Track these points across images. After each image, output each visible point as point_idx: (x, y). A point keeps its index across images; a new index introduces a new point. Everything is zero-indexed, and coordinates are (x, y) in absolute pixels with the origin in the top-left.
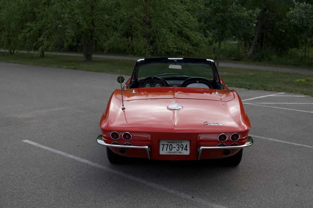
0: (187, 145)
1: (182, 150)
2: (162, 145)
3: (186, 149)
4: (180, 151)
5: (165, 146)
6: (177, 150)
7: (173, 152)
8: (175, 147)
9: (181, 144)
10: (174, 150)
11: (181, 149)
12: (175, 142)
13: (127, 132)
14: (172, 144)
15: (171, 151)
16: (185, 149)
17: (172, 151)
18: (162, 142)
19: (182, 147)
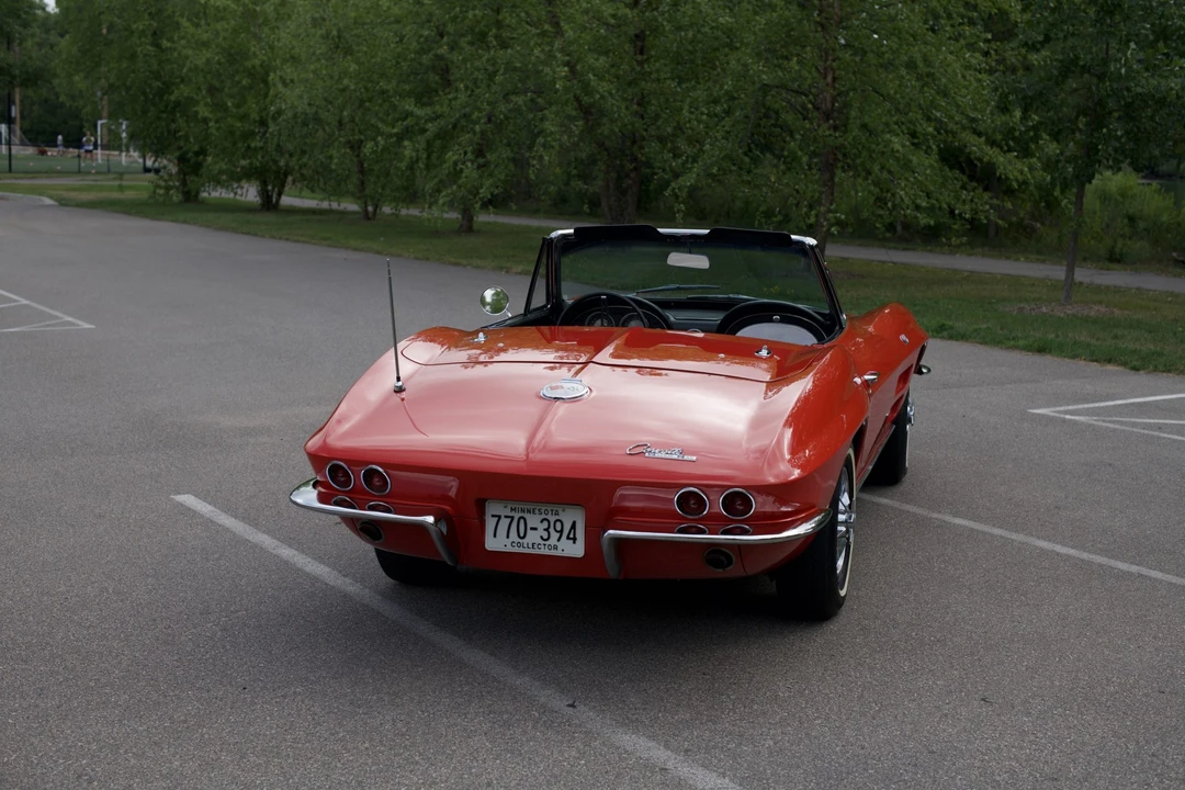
0: (574, 523)
1: (559, 540)
2: (493, 516)
3: (571, 536)
4: (553, 541)
5: (504, 523)
6: (542, 537)
7: (530, 546)
8: (535, 529)
9: (557, 517)
10: (533, 537)
11: (555, 535)
12: (537, 511)
13: (374, 467)
14: (526, 515)
15: (521, 541)
16: (568, 538)
17: (525, 541)
18: (493, 508)
19: (559, 527)
